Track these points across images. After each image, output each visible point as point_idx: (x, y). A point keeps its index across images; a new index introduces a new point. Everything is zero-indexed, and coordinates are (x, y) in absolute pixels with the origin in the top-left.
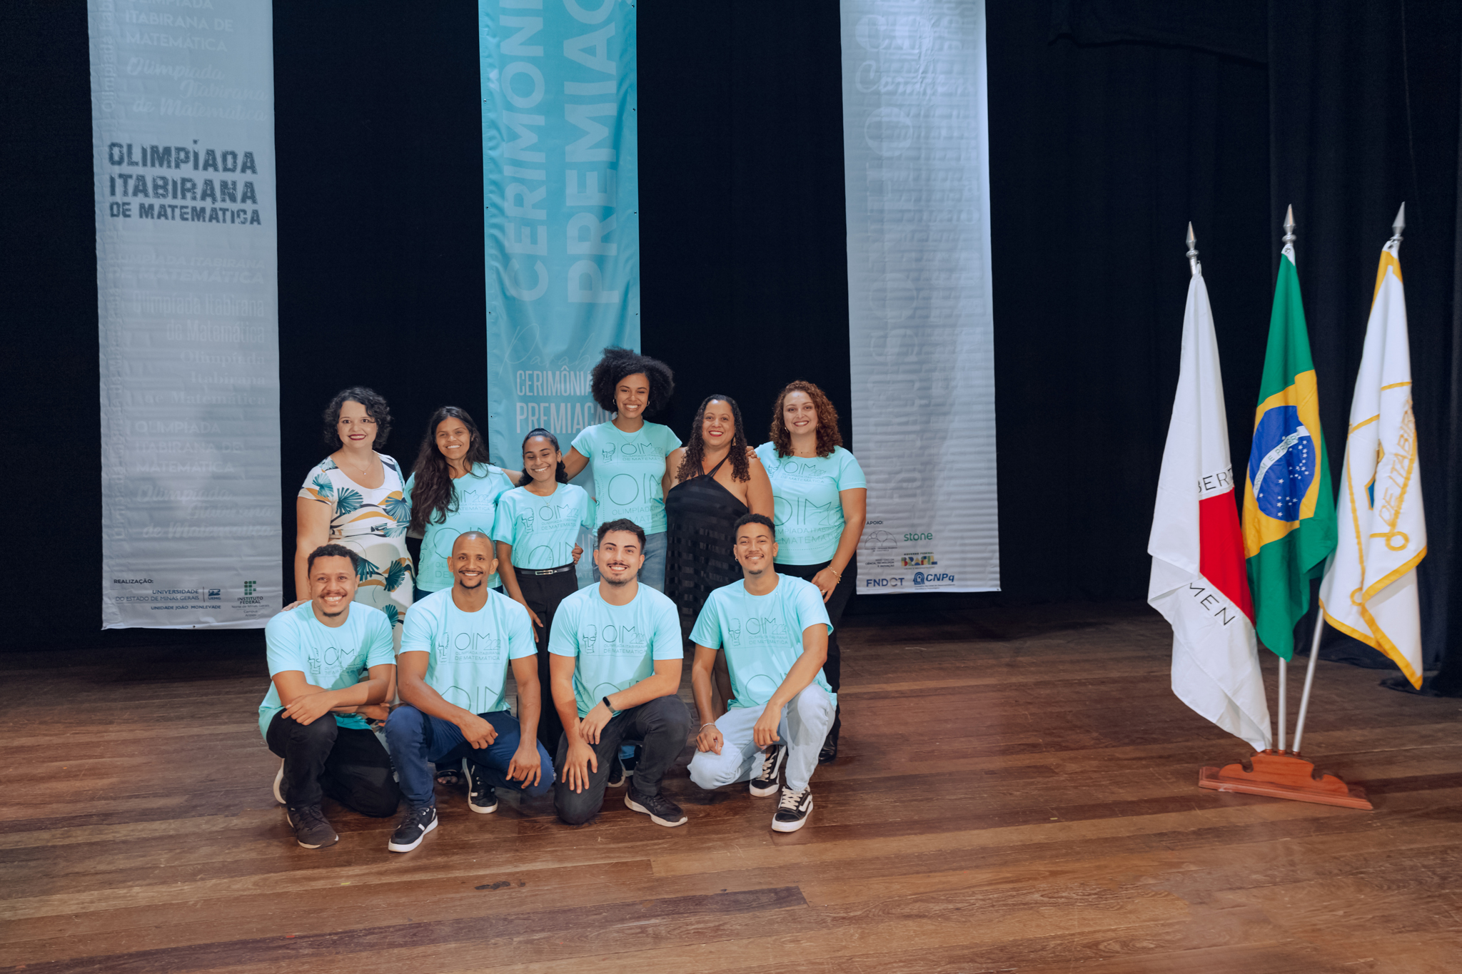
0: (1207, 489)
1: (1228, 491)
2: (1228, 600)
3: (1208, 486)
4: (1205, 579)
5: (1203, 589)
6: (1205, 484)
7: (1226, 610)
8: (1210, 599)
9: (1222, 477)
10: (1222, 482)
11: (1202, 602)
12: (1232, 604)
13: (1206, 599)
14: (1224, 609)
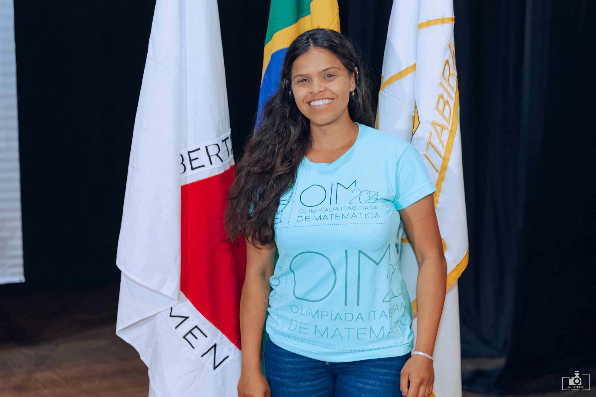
0: (193, 169)
1: (222, 171)
2: (220, 333)
3: (195, 164)
4: (188, 303)
5: (187, 318)
6: (191, 161)
7: (217, 348)
8: (196, 332)
9: (213, 151)
10: (214, 159)
11: (184, 337)
12: (225, 338)
13: (190, 332)
14: (215, 346)
